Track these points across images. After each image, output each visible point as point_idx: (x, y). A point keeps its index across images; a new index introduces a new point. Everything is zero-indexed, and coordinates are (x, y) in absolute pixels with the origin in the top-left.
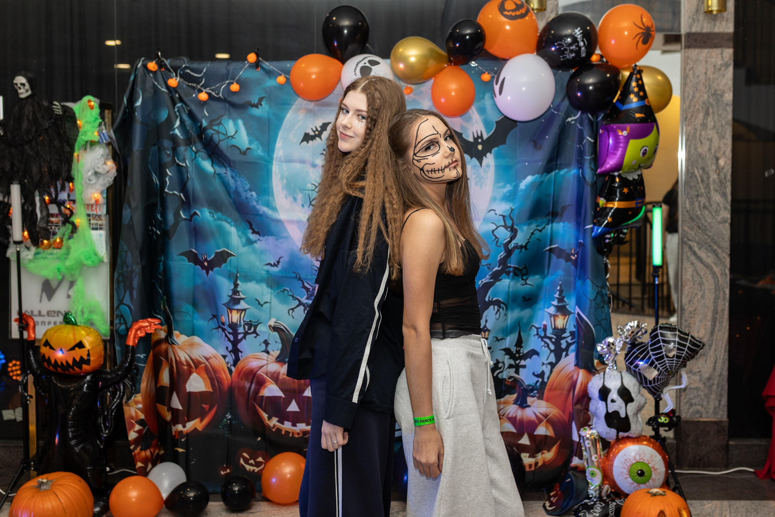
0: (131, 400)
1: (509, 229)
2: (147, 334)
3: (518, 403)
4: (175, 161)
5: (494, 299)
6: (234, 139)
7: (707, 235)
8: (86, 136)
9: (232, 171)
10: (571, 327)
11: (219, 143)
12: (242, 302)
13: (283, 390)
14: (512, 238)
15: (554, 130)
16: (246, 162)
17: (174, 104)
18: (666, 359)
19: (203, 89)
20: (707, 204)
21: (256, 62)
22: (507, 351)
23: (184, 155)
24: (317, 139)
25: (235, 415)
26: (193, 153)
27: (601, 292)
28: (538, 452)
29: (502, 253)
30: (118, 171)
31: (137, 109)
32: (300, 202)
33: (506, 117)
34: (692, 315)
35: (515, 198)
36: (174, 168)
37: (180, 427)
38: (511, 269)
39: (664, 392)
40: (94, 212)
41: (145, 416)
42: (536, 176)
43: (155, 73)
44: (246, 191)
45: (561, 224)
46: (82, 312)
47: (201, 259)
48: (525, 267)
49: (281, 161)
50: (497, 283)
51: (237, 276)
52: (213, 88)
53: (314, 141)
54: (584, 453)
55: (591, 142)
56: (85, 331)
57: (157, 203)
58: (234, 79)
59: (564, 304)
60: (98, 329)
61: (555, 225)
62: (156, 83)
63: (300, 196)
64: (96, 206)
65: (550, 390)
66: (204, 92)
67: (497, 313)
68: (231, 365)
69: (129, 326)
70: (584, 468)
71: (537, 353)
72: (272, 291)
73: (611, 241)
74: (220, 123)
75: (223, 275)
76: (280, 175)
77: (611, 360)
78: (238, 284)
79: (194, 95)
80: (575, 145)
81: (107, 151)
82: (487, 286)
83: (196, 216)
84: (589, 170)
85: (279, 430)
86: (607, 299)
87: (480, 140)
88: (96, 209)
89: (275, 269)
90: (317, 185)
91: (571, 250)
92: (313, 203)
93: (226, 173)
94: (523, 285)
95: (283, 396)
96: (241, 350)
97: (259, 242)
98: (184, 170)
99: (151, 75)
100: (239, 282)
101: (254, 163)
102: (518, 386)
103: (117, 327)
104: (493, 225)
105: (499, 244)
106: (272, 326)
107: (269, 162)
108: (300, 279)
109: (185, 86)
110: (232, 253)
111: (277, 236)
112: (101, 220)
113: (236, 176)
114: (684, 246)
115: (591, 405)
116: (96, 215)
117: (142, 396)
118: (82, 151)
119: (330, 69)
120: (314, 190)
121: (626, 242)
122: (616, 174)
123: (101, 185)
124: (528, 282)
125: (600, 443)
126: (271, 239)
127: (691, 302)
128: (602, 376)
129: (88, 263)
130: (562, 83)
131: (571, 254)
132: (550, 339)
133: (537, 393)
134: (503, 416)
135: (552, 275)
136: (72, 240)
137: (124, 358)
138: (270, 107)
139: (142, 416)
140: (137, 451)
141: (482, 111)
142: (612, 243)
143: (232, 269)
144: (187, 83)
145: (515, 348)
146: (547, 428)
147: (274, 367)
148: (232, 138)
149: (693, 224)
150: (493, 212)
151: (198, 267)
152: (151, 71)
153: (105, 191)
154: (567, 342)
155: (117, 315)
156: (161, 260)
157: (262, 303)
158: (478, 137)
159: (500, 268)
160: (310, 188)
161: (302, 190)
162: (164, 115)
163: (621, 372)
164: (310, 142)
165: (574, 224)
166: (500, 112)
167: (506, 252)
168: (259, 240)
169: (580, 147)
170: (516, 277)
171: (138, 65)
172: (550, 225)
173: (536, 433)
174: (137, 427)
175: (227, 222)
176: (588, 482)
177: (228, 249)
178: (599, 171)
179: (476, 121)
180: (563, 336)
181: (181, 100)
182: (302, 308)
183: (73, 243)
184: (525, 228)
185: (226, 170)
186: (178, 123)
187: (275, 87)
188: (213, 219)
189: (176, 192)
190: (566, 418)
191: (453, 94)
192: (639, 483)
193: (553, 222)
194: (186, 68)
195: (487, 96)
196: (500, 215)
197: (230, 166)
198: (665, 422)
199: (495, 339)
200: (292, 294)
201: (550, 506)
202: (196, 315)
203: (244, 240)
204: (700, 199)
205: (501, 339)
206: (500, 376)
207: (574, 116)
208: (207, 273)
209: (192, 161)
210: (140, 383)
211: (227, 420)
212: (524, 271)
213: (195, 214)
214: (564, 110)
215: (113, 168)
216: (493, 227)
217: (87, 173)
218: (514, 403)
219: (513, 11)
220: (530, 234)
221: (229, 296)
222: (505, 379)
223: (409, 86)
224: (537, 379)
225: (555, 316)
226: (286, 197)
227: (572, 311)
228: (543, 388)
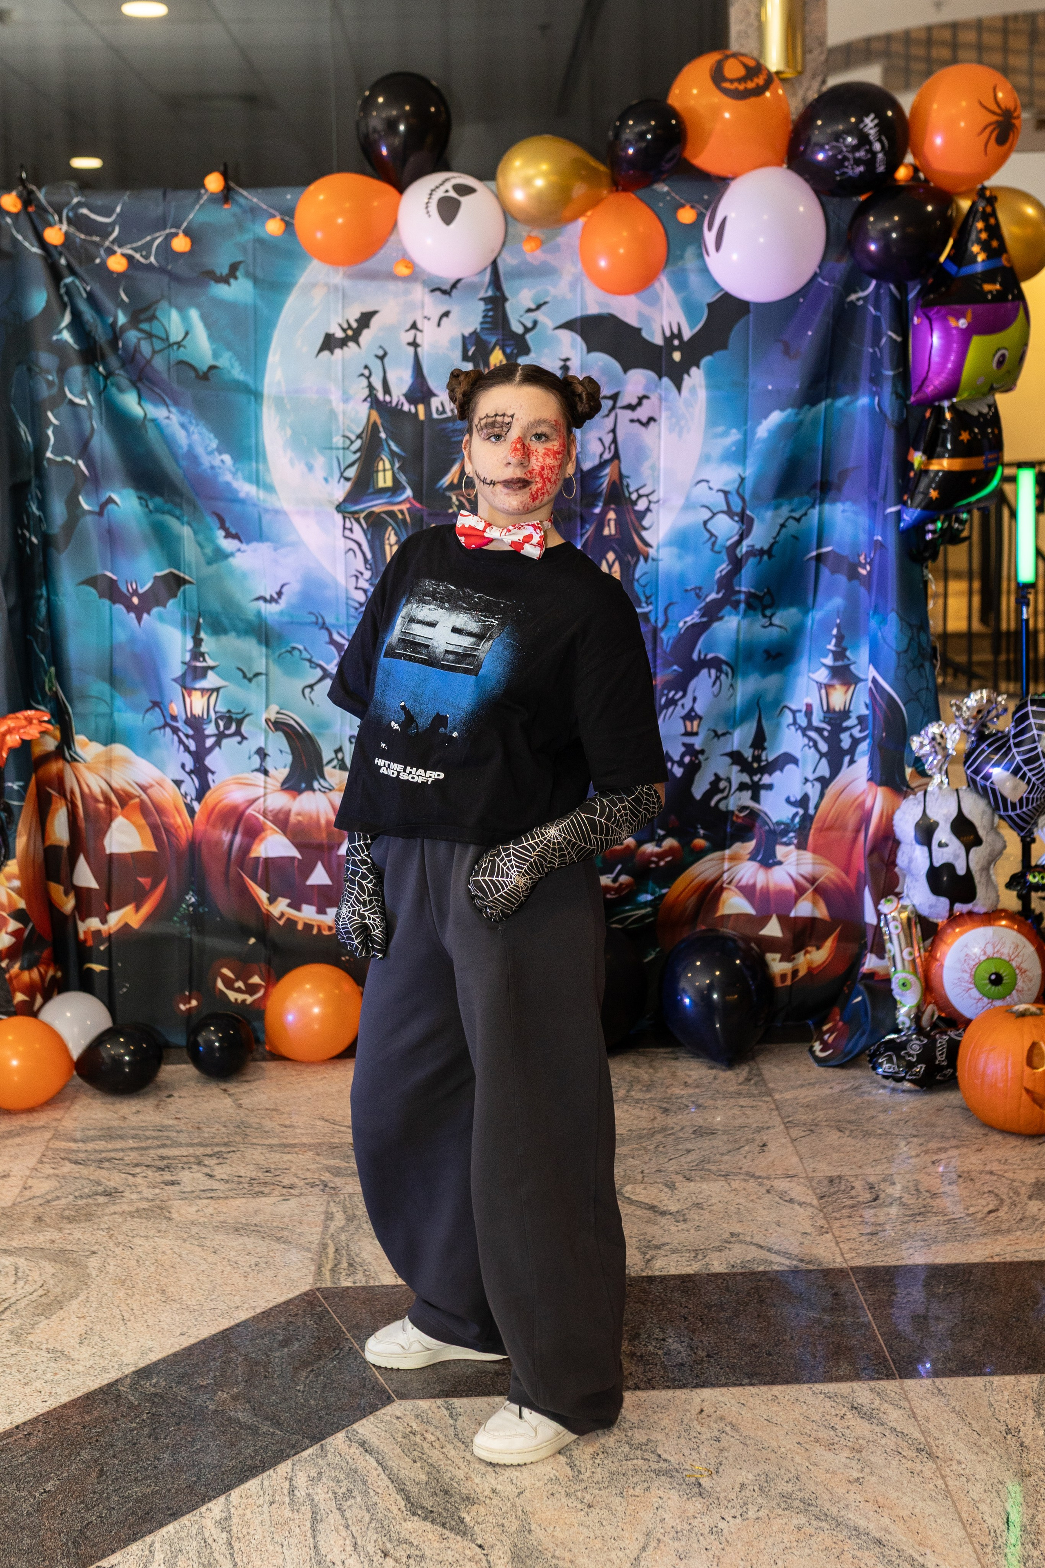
1: (737, 519)
2: (24, 742)
3: (759, 858)
4: (65, 396)
5: (710, 656)
6: (182, 349)
9: (182, 413)
10: (861, 708)
11: (152, 357)
12: (210, 673)
13: (297, 846)
14: (744, 536)
15: (824, 318)
17: (58, 278)
18: (1043, 760)
19: (116, 248)
21: (223, 190)
22: (736, 757)
23: (81, 383)
24: (350, 344)
25: (205, 898)
26: (101, 378)
27: (920, 638)
28: (797, 950)
29: (724, 566)
32: (320, 472)
33: (727, 295)
35: (747, 457)
36: (63, 409)
37: (94, 924)
38: (742, 597)
39: (1040, 827)
41: (27, 904)
42: (790, 411)
43: (16, 216)
44: (210, 454)
45: (839, 506)
47: (124, 590)
48: (769, 592)
50: (716, 625)
51: (199, 624)
52: (137, 244)
53: (345, 348)
54: (889, 947)
55: (895, 341)
57: (30, 482)
58: (178, 227)
59: (846, 662)
61: (827, 507)
62: (19, 237)
63: (320, 462)
65: (820, 830)
66: (118, 254)
67: (715, 684)
68: (192, 800)
70: (889, 975)
71: (794, 761)
72: (270, 653)
73: (936, 536)
74: (154, 317)
75: (170, 623)
76: (277, 417)
77: (939, 767)
78: (201, 640)
79: (98, 261)
80: (868, 351)
82: (697, 631)
83: (111, 506)
84: (894, 396)
85: (292, 923)
86: (930, 651)
87: (676, 343)
89: (274, 608)
90: (353, 437)
91: (859, 556)
92: (345, 474)
93: (168, 418)
94: (764, 627)
95: (299, 857)
96: (213, 769)
97: (238, 554)
98: (82, 412)
99: (9, 220)
100: (202, 635)
102: (757, 825)
104: (704, 510)
105: (716, 549)
106: (273, 720)
108: (324, 626)
109: (78, 241)
110: (187, 577)
111: (277, 543)
113: (190, 422)
115: (900, 855)
117: (18, 865)
119: (375, 204)
120: (348, 448)
122: (946, 404)
124: (776, 620)
125: (919, 927)
126: (263, 548)
128: (923, 800)
131: (860, 564)
132: (819, 731)
133: (796, 837)
134: (729, 883)
135: (823, 606)
138: (254, 286)
139: (21, 904)
140: (13, 972)
141: (680, 283)
142: (938, 542)
143: (187, 612)
144: (82, 236)
145: (751, 750)
146: (815, 903)
147: (279, 801)
148: (179, 346)
150: (704, 484)
151: (120, 608)
152: (9, 213)
154: (851, 736)
156: (44, 595)
157: (250, 675)
158: (673, 336)
159: (721, 595)
160: (340, 445)
161: (325, 449)
162: (37, 303)
163: (957, 791)
164: (337, 351)
165: (866, 505)
166: (716, 285)
167: (731, 562)
168: (239, 550)
169: (877, 351)
170: (751, 612)
172: (817, 508)
173: (793, 914)
174: (13, 925)
175: (173, 515)
177: (179, 570)
178: (912, 399)
179: (669, 304)
180: (845, 724)
181: (72, 270)
184: (769, 515)
185: (170, 411)
186: (67, 318)
187: (262, 243)
188: (145, 510)
189: (68, 458)
190: (851, 882)
192: (992, 998)
193: (822, 502)
194: (80, 204)
195: (690, 252)
196: (719, 491)
197: (176, 403)
198: (1041, 882)
199: (713, 734)
200: (308, 657)
201: (822, 1050)
202: (117, 703)
203: (209, 551)
206: (722, 806)
207: (864, 289)
208: (139, 619)
209: (98, 393)
210: (14, 839)
211: (189, 906)
212: (768, 600)
213: (110, 500)
214: (844, 277)
216: (707, 514)
218: (751, 859)
219: (740, 80)
220: (778, 527)
221: (184, 663)
222: (732, 812)
223: (534, 233)
224: (794, 810)
225: (828, 687)
226: (292, 464)
227: (862, 676)
228: (805, 828)
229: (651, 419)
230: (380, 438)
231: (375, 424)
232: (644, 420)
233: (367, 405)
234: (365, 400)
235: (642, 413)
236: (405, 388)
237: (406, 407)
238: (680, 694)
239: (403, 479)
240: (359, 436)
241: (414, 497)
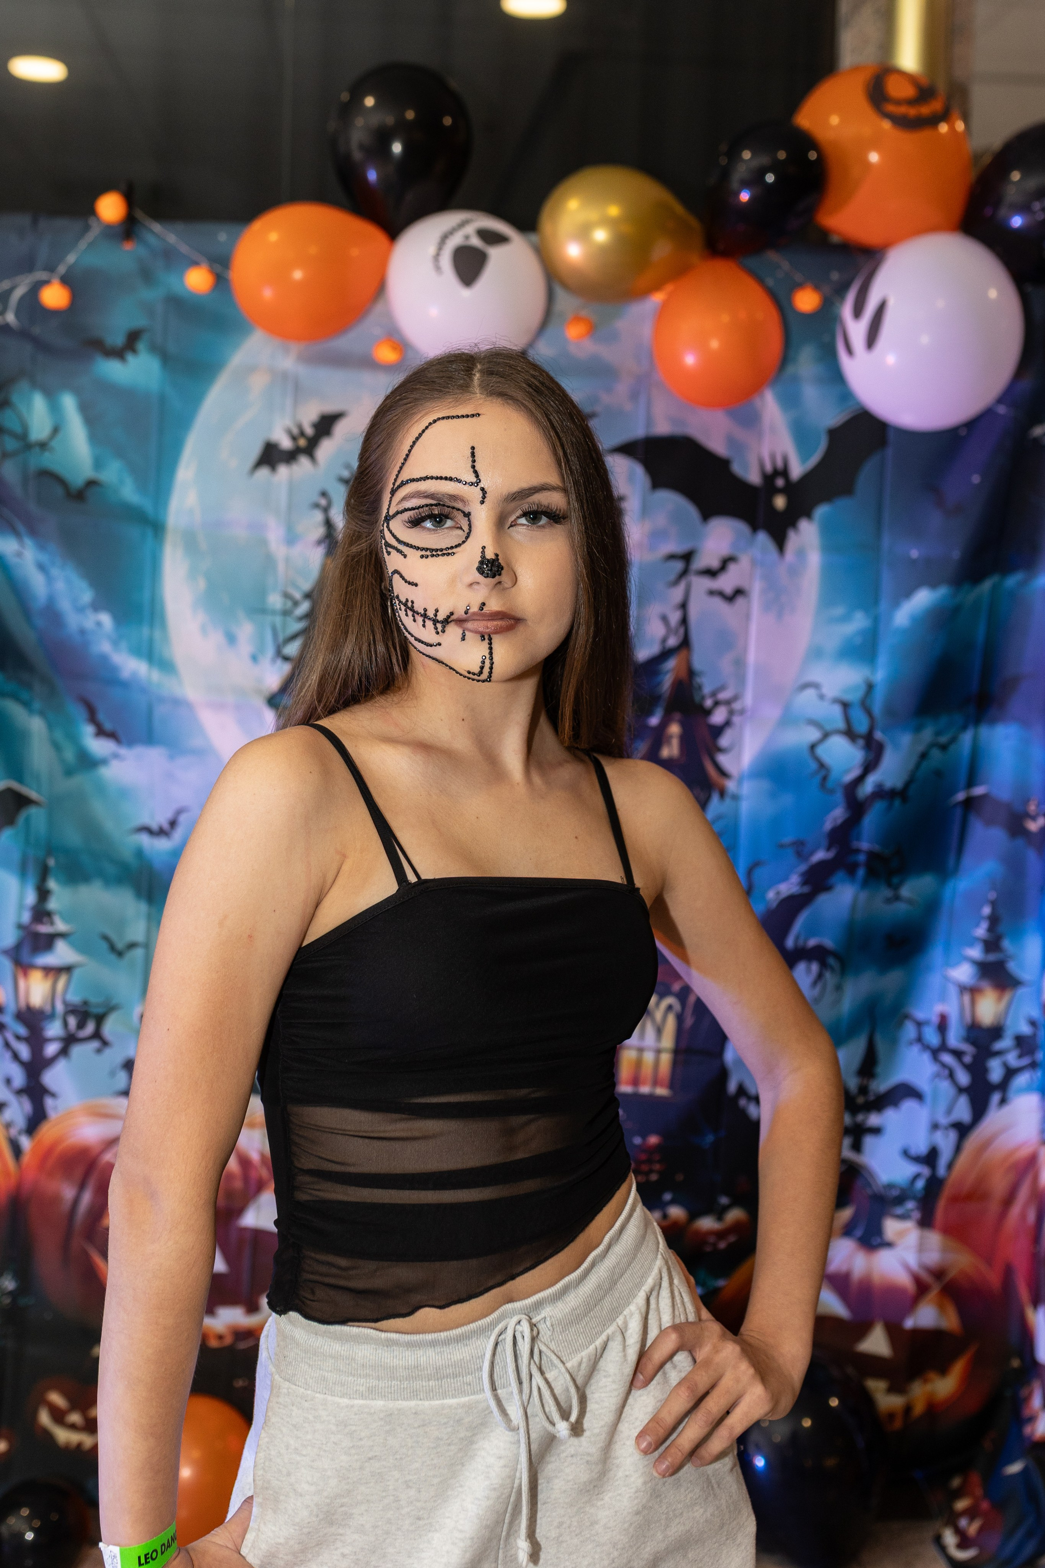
1: (860, 743)
3: (858, 1234)
5: (810, 943)
6: (47, 452)
9: (40, 547)
10: (1020, 1023)
12: (60, 943)
14: (869, 768)
21: (123, 220)
24: (302, 459)
25: (27, 1281)
28: (914, 1378)
29: (838, 813)
32: (246, 647)
35: (875, 654)
38: (862, 858)
42: (942, 590)
44: (80, 611)
45: (1004, 730)
48: (898, 852)
50: (823, 897)
51: (46, 867)
53: (293, 464)
58: (53, 271)
59: (1001, 956)
61: (984, 730)
63: (246, 631)
65: (955, 1199)
67: (816, 982)
68: (19, 1132)
71: (917, 1095)
72: (153, 911)
74: (6, 403)
76: (187, 563)
78: (49, 891)
82: (794, 906)
89: (164, 846)
90: (298, 596)
91: (1027, 802)
92: (284, 652)
93: (19, 554)
94: (888, 901)
96: (53, 1090)
100: (52, 884)
102: (858, 1185)
105: (830, 788)
110: (33, 795)
111: (175, 748)
113: (53, 561)
120: (290, 612)
124: (904, 892)
126: (153, 753)
131: (1028, 818)
132: (959, 1055)
133: (916, 1210)
135: (969, 872)
143: (31, 846)
145: (859, 1079)
146: (941, 1309)
148: (44, 449)
150: (812, 690)
154: (1005, 1065)
157: (121, 947)
159: (831, 855)
160: (277, 607)
161: (256, 610)
167: (848, 808)
168: (116, 756)
170: (873, 880)
172: (971, 731)
173: (909, 1324)
175: (17, 699)
177: (23, 785)
179: (774, 426)
180: (996, 1046)
184: (906, 739)
185: (23, 545)
187: (178, 304)
190: (995, 1279)
193: (979, 723)
196: (834, 701)
197: (32, 533)
201: (961, 1548)
203: (69, 755)
211: (4, 1295)
212: (896, 863)
216: (813, 735)
218: (846, 1234)
219: (911, 102)
220: (918, 757)
221: (20, 926)
223: (584, 313)
224: (915, 1169)
225: (974, 990)
226: (202, 630)
227: (1025, 980)
228: (931, 1195)
229: (739, 592)
232: (729, 593)
233: (321, 549)
234: (319, 541)
235: (727, 582)
240: (307, 596)
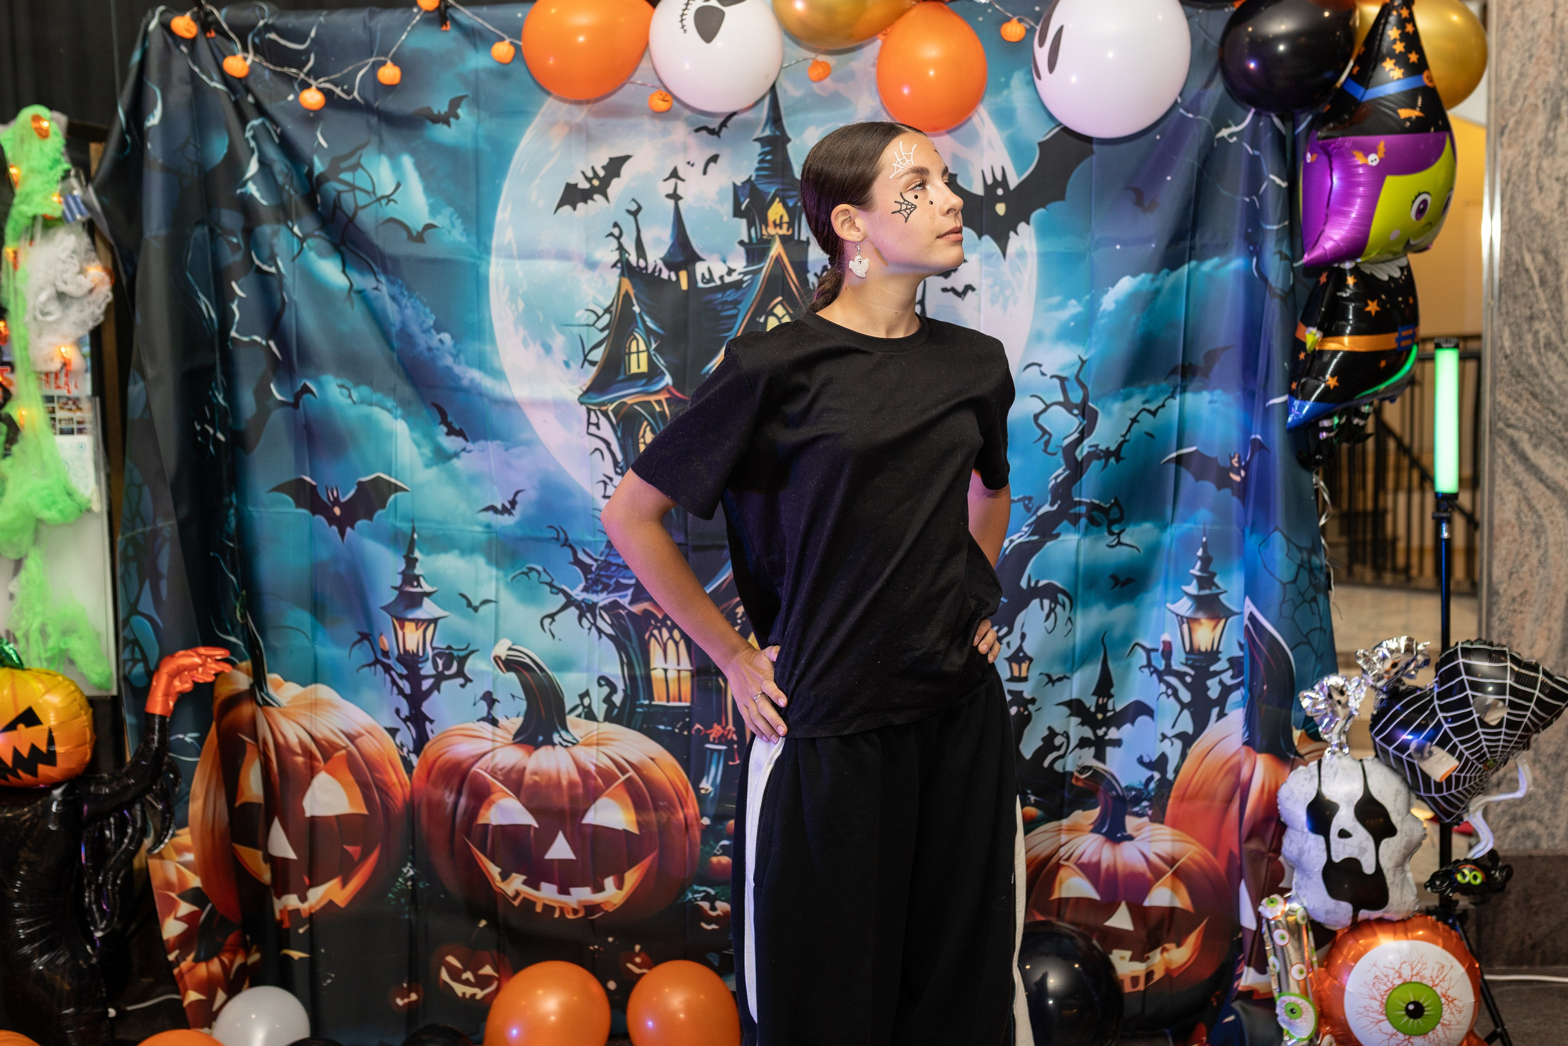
0: (162, 846)
1: (1076, 412)
2: (196, 684)
3: (1104, 830)
4: (252, 262)
5: (1041, 583)
6: (392, 203)
7: (1554, 413)
8: (29, 204)
9: (392, 282)
10: (1231, 648)
11: (355, 214)
12: (426, 600)
13: (533, 811)
14: (1083, 434)
15: (1187, 159)
16: (425, 261)
17: (244, 121)
18: (1480, 730)
19: (311, 81)
20: (1554, 337)
21: (439, 8)
22: (1075, 707)
23: (272, 247)
24: (597, 197)
25: (425, 870)
26: (295, 240)
27: (1309, 562)
28: (1153, 948)
29: (1060, 471)
30: (116, 288)
31: (151, 135)
32: (559, 356)
33: (1066, 130)
34: (1516, 606)
35: (1089, 335)
36: (251, 276)
37: (292, 901)
38: (1083, 509)
39: (1471, 809)
40: (63, 392)
41: (203, 881)
42: (1143, 275)
43: (192, 43)
44: (426, 331)
45: (1206, 396)
46: (44, 633)
47: (325, 499)
48: (1116, 504)
49: (510, 256)
50: (1049, 544)
51: (412, 540)
52: (338, 75)
53: (590, 202)
54: (1271, 959)
55: (1279, 186)
56: (42, 682)
57: (214, 367)
58: (386, 55)
59: (1214, 590)
60: (82, 675)
61: (1189, 396)
62: (196, 69)
63: (559, 341)
64: (67, 375)
65: (1182, 799)
66: (314, 88)
67: (1048, 617)
68: (409, 752)
69: (152, 667)
70: (1271, 993)
71: (1149, 712)
72: (501, 574)
73: (1332, 434)
74: (358, 166)
75: (377, 536)
76: (507, 289)
77: (1337, 729)
78: (416, 560)
79: (291, 97)
80: (1239, 198)
81: (86, 240)
82: (1025, 552)
83: (307, 396)
84: (1278, 257)
85: (528, 904)
86: (1323, 578)
87: (1000, 192)
88: (67, 384)
89: (506, 520)
90: (600, 312)
91: (1231, 458)
92: (590, 357)
93: (376, 288)
94: (1112, 547)
95: (536, 825)
96: (431, 717)
97: (463, 454)
98: (275, 283)
99: (184, 49)
100: (417, 554)
101: (444, 262)
102: (1101, 788)
103: (127, 669)
104: (1036, 400)
105: (1050, 450)
106: (503, 658)
107: (479, 258)
108: (566, 543)
109: (267, 75)
111: (508, 441)
112: (79, 409)
113: (402, 293)
114: (1498, 441)
115: (1286, 841)
116: (69, 399)
117: (192, 833)
118: (24, 243)
119: (622, 20)
120: (593, 325)
121: (1369, 435)
122: (1348, 265)
123: (75, 323)
124: (1125, 538)
125: (1311, 934)
126: (492, 447)
127: (1514, 576)
128: (1316, 772)
129: (50, 515)
130: (1206, 42)
131: (1232, 469)
132: (1180, 676)
133: (1150, 807)
134: (1067, 859)
135: (1184, 520)
136: (8, 461)
137: (142, 745)
138: (478, 123)
139: (195, 881)
140: (184, 965)
141: (1004, 117)
142: (1335, 441)
143: (399, 524)
144: (272, 67)
145: (1095, 698)
146: (1174, 890)
147: (510, 756)
148: (389, 201)
149: (1520, 387)
150: (1035, 368)
151: (320, 519)
152: (184, 40)
153: (88, 340)
154: (1221, 682)
155: (125, 638)
156: (231, 503)
157: (476, 603)
158: (996, 184)
159: (1055, 507)
160: (582, 322)
161: (565, 325)
162: (219, 148)
163: (1361, 760)
164: (580, 205)
165: (1239, 394)
166: (1051, 117)
167: (1068, 467)
168: (464, 450)
169: (1253, 201)
170: (1095, 529)
171: (148, 24)
172: (1178, 397)
173: (1147, 903)
174: (185, 908)
175: (383, 407)
176: (1280, 1030)
177: (390, 475)
178: (1303, 260)
179: (991, 144)
180: (1212, 669)
181: (260, 110)
182: (573, 612)
183: (11, 466)
184: (1116, 406)
185: (378, 281)
186: (253, 167)
187: (490, 72)
188: (349, 401)
189: (257, 338)
190: (1220, 866)
191: (932, 73)
192: (1410, 1034)
193: (1184, 390)
194: (268, 28)
195: (1018, 79)
196: (1052, 377)
197: (385, 271)
198: (1473, 882)
199: (1046, 680)
200: (549, 580)
202: (320, 636)
203: (427, 451)
204: (1537, 325)
205: (1060, 679)
206: (1058, 767)
207: (1237, 125)
208: (342, 533)
209: (293, 259)
210: (187, 802)
211: (406, 880)
212: (1115, 510)
213: (306, 390)
214: (1213, 108)
215: (102, 282)
217: (37, 296)
218: (1093, 831)
220: (1129, 422)
221: (395, 588)
222: (1071, 774)
223: (822, 61)
224: (1148, 773)
225: (1191, 621)
226: (525, 343)
227: (1234, 609)
228: (1163, 795)
229: (969, 288)
230: (634, 312)
231: (627, 294)
232: (960, 289)
233: (617, 271)
234: (614, 265)
235: (958, 281)
236: (663, 251)
237: (665, 275)
238: (1005, 630)
239: (661, 362)
240: (607, 310)
241: (675, 385)
